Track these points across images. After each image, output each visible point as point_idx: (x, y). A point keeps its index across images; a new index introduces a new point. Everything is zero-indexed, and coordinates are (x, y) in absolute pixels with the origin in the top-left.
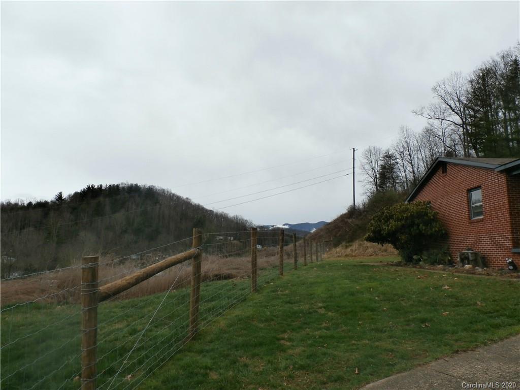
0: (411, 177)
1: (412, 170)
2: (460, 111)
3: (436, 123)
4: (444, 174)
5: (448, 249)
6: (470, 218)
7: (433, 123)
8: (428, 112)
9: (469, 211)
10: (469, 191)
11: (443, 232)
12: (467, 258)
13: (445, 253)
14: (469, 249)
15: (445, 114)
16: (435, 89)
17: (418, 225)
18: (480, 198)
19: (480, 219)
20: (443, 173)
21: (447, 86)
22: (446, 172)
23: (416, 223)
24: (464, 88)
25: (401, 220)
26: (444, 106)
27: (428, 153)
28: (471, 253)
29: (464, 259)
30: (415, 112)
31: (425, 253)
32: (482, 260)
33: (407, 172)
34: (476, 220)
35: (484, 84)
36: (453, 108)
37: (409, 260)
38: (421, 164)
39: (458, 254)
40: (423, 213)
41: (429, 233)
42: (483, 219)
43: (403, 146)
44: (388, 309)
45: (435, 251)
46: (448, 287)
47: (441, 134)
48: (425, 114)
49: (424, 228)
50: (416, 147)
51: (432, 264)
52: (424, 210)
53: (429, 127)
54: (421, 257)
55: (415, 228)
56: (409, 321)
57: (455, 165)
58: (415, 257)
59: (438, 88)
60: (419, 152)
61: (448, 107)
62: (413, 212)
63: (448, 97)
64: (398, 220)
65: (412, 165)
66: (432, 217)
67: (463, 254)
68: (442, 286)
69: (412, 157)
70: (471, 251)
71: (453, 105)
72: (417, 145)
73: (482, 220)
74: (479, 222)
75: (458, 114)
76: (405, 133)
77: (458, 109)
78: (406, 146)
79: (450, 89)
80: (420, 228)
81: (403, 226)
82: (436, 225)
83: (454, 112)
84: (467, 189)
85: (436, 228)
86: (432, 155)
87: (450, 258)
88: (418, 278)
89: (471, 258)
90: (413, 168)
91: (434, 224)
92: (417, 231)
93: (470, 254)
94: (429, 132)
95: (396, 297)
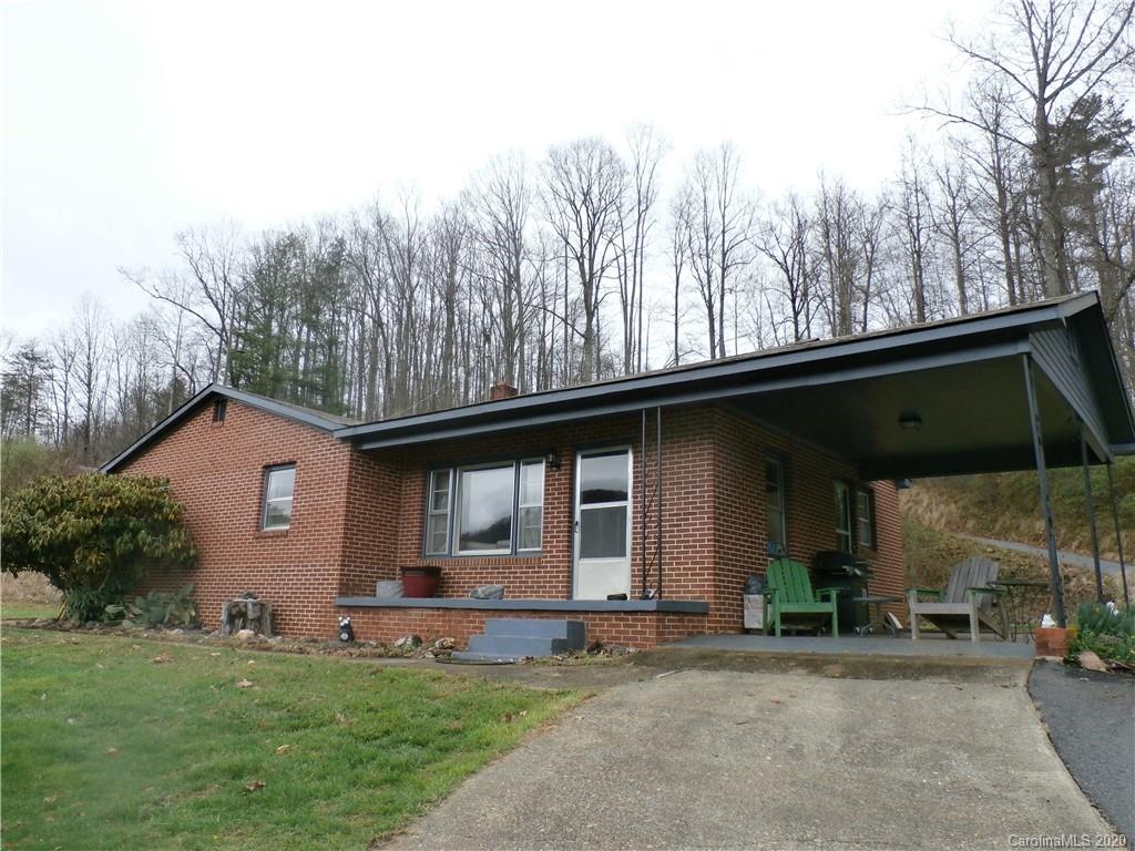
0: (77, 415)
1: (86, 401)
2: (223, 301)
3: (170, 311)
4: (218, 423)
5: (193, 592)
6: (258, 527)
7: (162, 308)
8: (157, 281)
9: (260, 512)
10: (268, 468)
11: (192, 552)
12: (243, 615)
13: (184, 601)
14: (249, 595)
15: (192, 298)
16: (182, 238)
17: (135, 532)
18: (291, 485)
19: (281, 531)
20: (215, 420)
21: (209, 241)
22: (222, 419)
23: (131, 525)
24: (240, 258)
25: (95, 514)
26: (194, 280)
27: (134, 371)
28: (254, 605)
29: (237, 617)
30: (125, 273)
31: (139, 600)
32: (271, 621)
33: (72, 403)
34: (272, 532)
35: (279, 262)
36: (211, 291)
37: (90, 615)
38: (113, 391)
39: (224, 606)
40: (153, 505)
41: (158, 553)
42: (287, 531)
43: (77, 342)
44: (120, 749)
45: (164, 595)
46: (250, 683)
47: (173, 337)
48: (147, 284)
49: (149, 539)
50: (110, 350)
51: (154, 627)
52: (155, 498)
53: (150, 314)
54: (127, 608)
55: (127, 537)
56: (197, 777)
57: (248, 407)
58: (110, 609)
59: (189, 238)
60: (114, 365)
61: (201, 285)
62: (129, 498)
63: (204, 264)
64: (85, 513)
65: (90, 391)
66: (172, 516)
67: (237, 605)
68: (233, 681)
69: (94, 372)
70: (251, 600)
71: (211, 284)
72: (113, 346)
73: (285, 534)
74: (278, 537)
75: (216, 306)
76: (91, 311)
77: (218, 296)
78: (85, 343)
79: (213, 251)
80: (140, 536)
81: (96, 529)
82: (180, 535)
83: (211, 298)
84: (264, 463)
85: (176, 540)
86: (142, 378)
87: (194, 614)
88: (156, 662)
89: (251, 615)
90: (89, 398)
91: (173, 533)
92: (131, 546)
93: (250, 606)
94: (147, 325)
95: (130, 716)
